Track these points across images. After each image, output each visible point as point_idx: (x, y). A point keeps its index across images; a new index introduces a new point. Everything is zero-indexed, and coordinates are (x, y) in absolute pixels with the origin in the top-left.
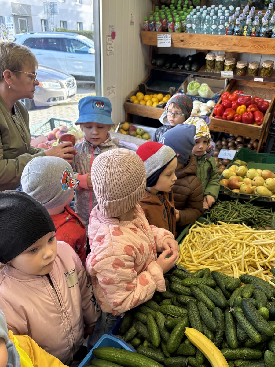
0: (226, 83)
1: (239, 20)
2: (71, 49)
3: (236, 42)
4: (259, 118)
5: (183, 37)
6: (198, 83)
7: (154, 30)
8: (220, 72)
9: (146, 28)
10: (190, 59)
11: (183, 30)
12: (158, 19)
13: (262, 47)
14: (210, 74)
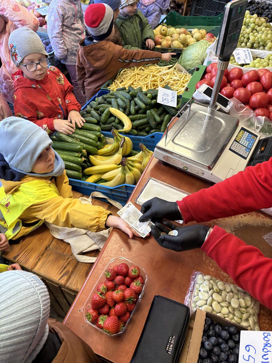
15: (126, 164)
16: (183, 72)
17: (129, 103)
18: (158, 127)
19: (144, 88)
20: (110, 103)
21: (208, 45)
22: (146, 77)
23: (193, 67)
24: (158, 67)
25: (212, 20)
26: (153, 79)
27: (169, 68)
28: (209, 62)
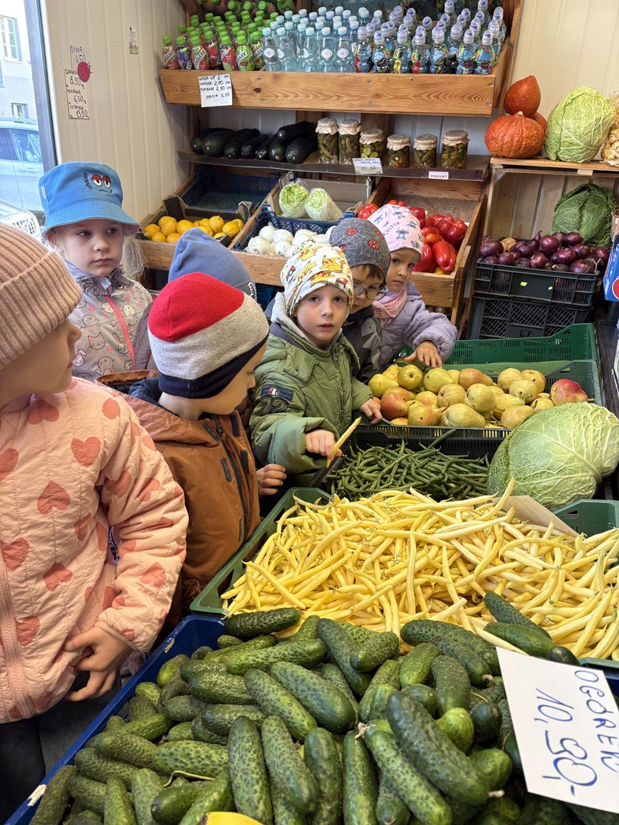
0: (368, 189)
1: (380, 35)
2: (28, 153)
3: (380, 87)
4: (445, 256)
5: (259, 81)
6: (302, 188)
7: (189, 66)
8: (352, 161)
9: (170, 62)
10: (281, 135)
11: (257, 64)
12: (195, 39)
13: (437, 97)
14: (330, 166)
19: (386, 606)
23: (563, 497)
25: (536, 347)
26: (422, 560)
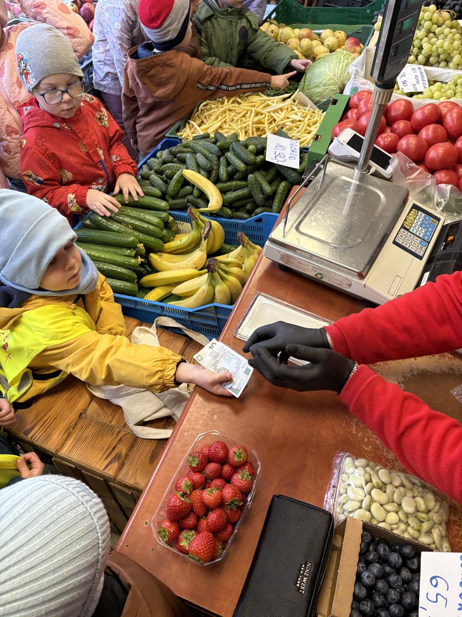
15: (216, 269)
16: (309, 106)
17: (216, 160)
18: (267, 204)
19: (240, 134)
20: (183, 161)
21: (350, 59)
22: (244, 116)
23: (325, 98)
24: (265, 97)
25: (356, 14)
26: (257, 119)
27: (284, 100)
28: (355, 90)
